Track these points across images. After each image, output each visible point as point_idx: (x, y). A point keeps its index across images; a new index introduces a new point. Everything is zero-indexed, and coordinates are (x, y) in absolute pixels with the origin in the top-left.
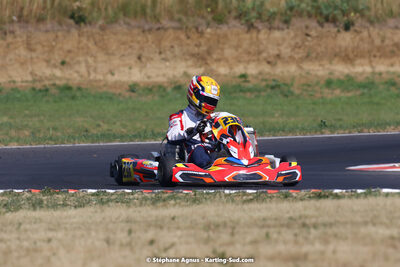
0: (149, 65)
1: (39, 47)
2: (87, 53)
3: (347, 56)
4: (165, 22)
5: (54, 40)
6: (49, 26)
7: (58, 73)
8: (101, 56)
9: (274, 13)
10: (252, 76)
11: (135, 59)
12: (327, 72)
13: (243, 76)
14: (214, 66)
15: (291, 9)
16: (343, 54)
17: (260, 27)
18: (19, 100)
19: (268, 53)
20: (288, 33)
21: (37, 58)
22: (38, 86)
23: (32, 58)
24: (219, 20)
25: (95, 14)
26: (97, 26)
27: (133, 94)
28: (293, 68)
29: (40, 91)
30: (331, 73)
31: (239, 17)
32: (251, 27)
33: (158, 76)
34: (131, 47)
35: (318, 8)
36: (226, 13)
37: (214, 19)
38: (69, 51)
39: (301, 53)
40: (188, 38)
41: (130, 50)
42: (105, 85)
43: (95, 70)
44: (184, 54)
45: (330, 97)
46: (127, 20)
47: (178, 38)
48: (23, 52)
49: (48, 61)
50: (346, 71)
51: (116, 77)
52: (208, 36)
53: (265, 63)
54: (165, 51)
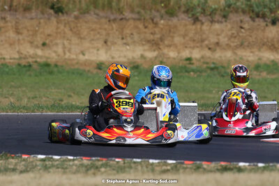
0: (112, 48)
1: (25, 32)
2: (64, 37)
3: (273, 45)
4: (127, 14)
5: (37, 26)
6: (33, 14)
7: (39, 52)
8: (75, 40)
9: (215, 9)
10: (196, 59)
11: (103, 42)
12: (257, 58)
13: (189, 59)
14: (165, 51)
15: (229, 6)
16: (270, 44)
17: (203, 21)
18: (8, 73)
19: (209, 41)
20: (226, 26)
21: (23, 39)
22: (23, 62)
23: (19, 40)
24: (171, 14)
25: (71, 6)
26: (73, 16)
27: (99, 71)
28: (229, 54)
29: (25, 66)
30: (260, 59)
31: (187, 12)
32: (196, 20)
33: (120, 57)
34: (99, 33)
35: (251, 6)
36: (177, 8)
37: (167, 13)
38: (49, 35)
39: (236, 42)
40: (146, 27)
41: (98, 36)
42: (77, 63)
43: (69, 51)
44: (141, 40)
45: (257, 78)
46: (97, 11)
47: (137, 27)
48: (12, 34)
49: (31, 43)
50: (272, 57)
51: (86, 57)
52: (161, 26)
53: (207, 49)
54: (126, 37)
